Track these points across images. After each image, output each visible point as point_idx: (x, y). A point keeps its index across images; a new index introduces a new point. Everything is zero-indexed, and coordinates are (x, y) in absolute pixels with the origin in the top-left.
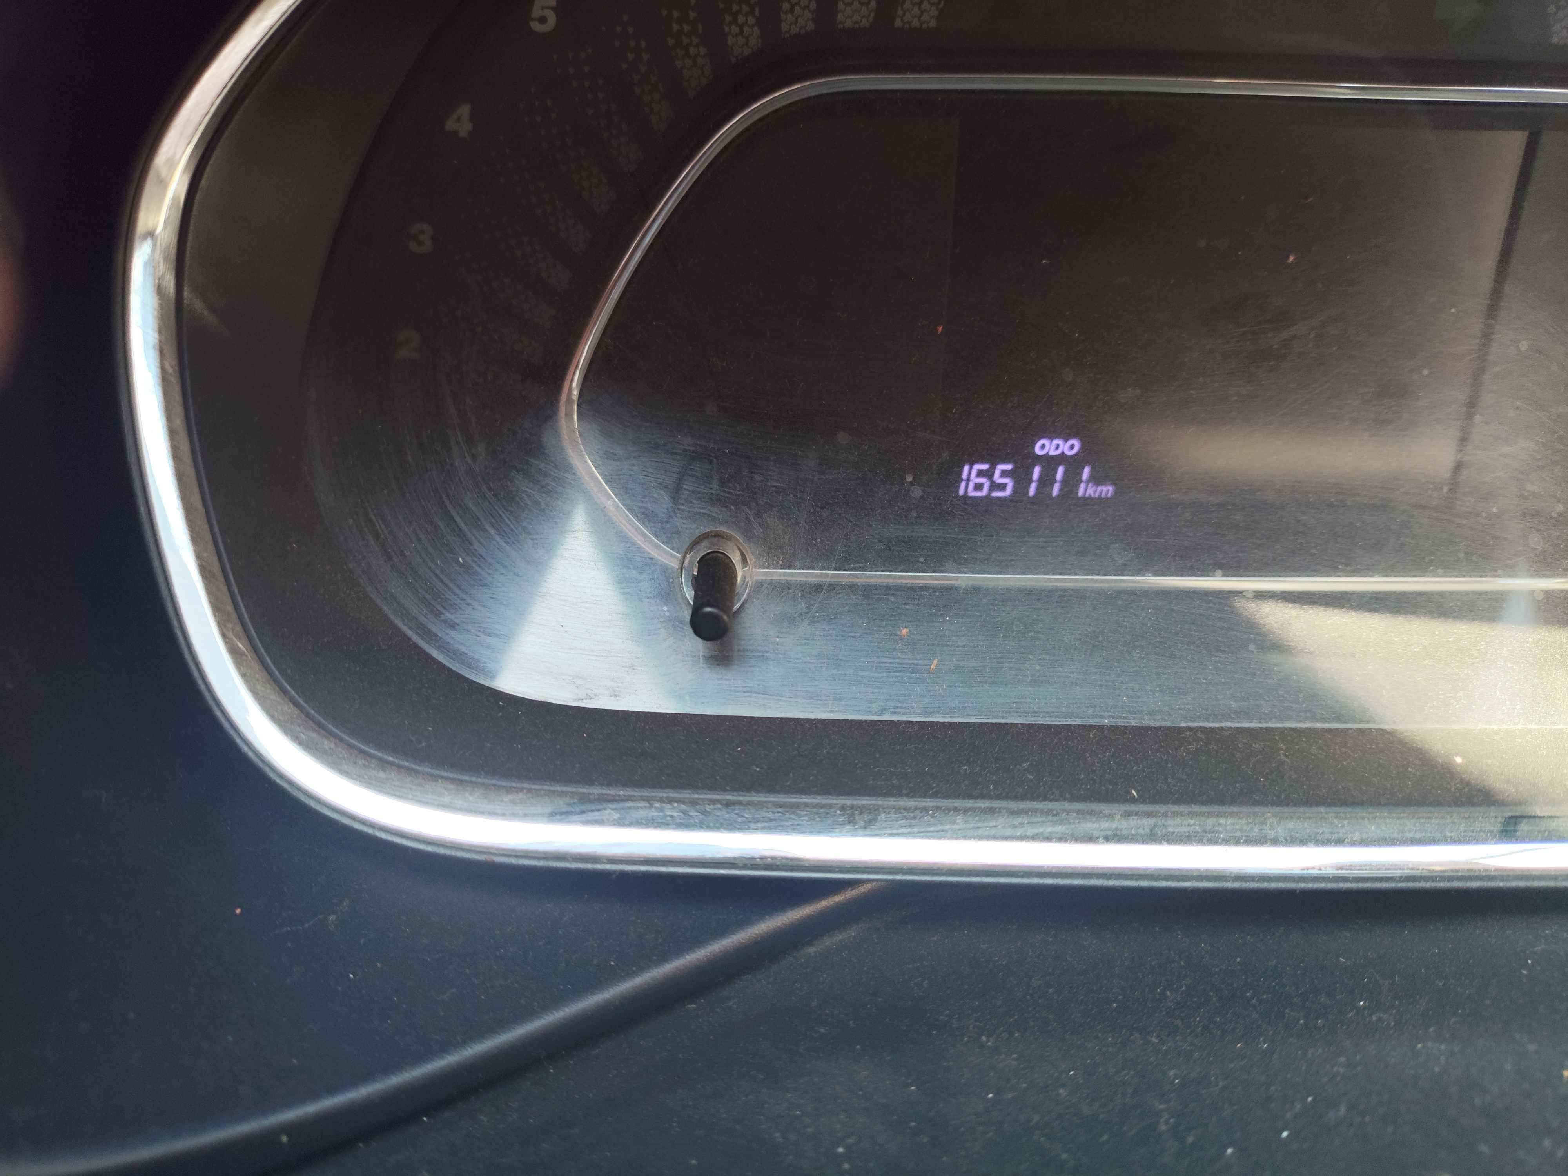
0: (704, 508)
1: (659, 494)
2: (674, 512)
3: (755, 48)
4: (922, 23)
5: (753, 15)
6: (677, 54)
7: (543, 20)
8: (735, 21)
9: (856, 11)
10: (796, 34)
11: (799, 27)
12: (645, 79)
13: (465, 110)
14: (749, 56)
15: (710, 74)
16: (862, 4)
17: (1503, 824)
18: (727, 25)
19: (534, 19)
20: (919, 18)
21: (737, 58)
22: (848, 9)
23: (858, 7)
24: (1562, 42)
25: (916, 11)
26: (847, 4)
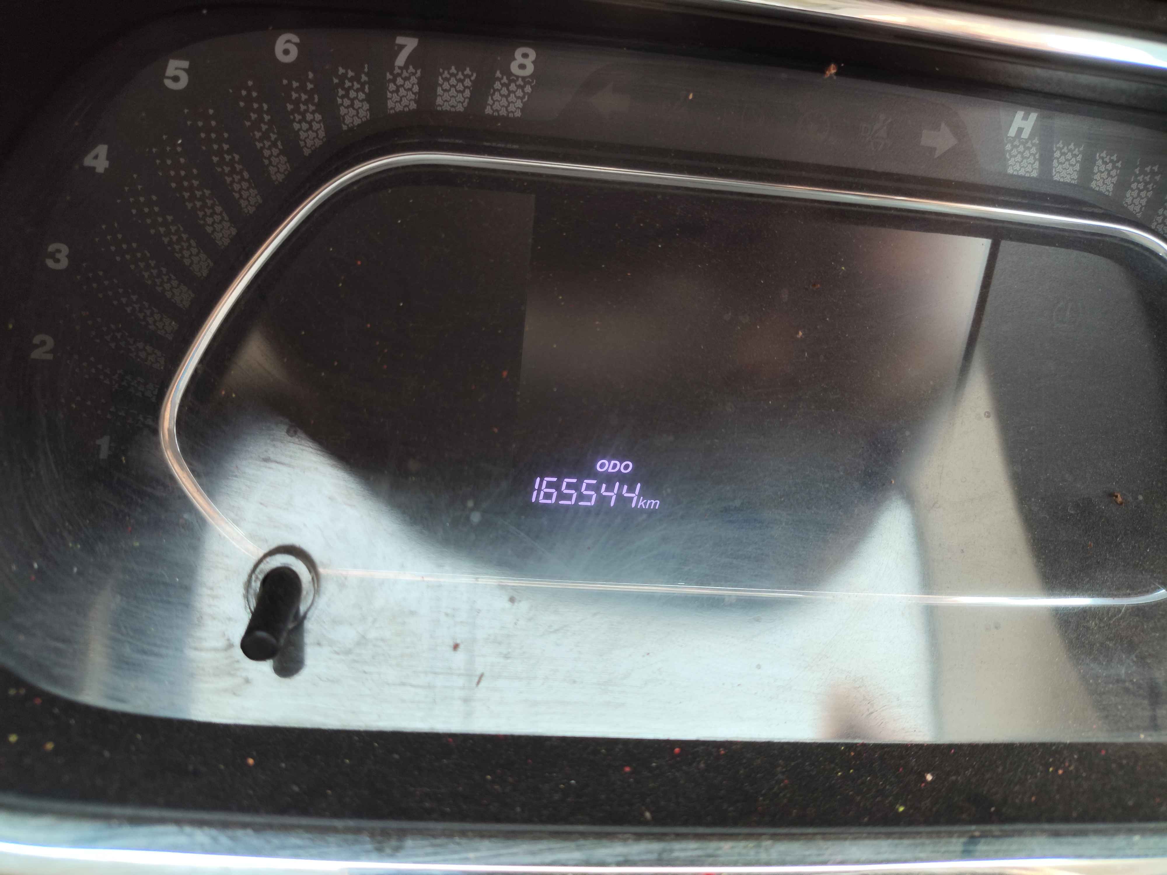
3: (364, 119)
4: (508, 113)
5: (363, 92)
6: (295, 118)
7: (176, 79)
8: (346, 96)
9: (453, 96)
10: (400, 111)
11: (404, 105)
12: (265, 136)
13: (102, 150)
14: (359, 125)
15: (324, 137)
16: (458, 92)
17: (965, 844)
18: (340, 97)
19: (168, 78)
20: (506, 108)
21: (348, 125)
22: (446, 94)
23: (455, 94)
24: (1015, 173)
25: (504, 102)
26: (445, 91)
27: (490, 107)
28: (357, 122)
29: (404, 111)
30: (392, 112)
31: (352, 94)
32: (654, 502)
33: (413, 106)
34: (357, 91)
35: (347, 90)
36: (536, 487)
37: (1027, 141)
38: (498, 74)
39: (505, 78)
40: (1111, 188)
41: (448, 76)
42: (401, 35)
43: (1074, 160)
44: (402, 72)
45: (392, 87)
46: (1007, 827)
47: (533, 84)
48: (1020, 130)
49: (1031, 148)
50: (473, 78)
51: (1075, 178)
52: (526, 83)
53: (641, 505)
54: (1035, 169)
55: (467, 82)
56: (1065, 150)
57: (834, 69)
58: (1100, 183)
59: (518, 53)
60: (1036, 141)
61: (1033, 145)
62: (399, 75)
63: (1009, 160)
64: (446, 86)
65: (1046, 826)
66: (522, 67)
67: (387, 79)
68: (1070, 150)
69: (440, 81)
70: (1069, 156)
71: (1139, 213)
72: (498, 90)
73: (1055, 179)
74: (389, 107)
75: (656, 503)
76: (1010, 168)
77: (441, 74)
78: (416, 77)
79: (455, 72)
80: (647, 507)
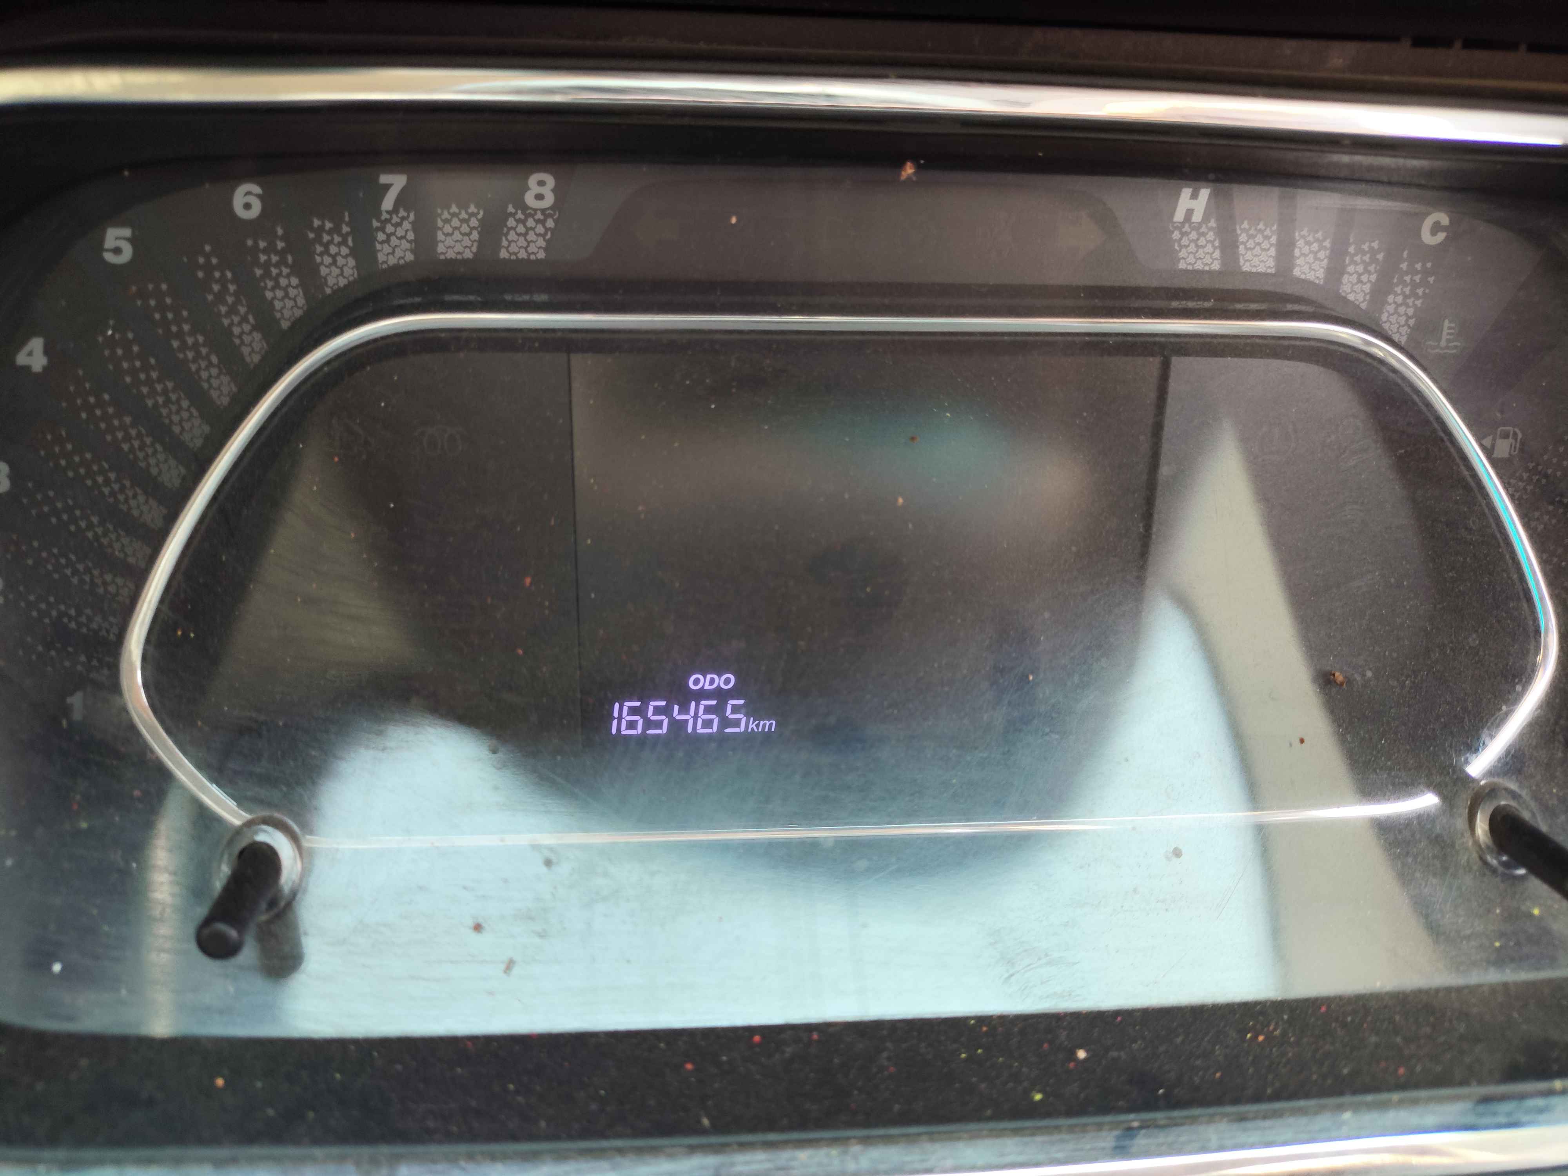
3: (351, 279)
4: (529, 254)
5: (347, 246)
6: (266, 284)
7: (117, 251)
8: (326, 252)
9: (456, 241)
10: (394, 265)
11: (397, 257)
12: (232, 310)
13: (37, 344)
14: (345, 286)
15: (303, 305)
16: (463, 234)
17: (1118, 1138)
18: (318, 255)
19: (108, 250)
20: (526, 248)
21: (332, 288)
22: (449, 239)
23: (459, 237)
24: (1190, 268)
25: (522, 242)
26: (447, 235)
27: (505, 250)
28: (342, 282)
29: (399, 263)
30: (385, 266)
31: (333, 250)
32: (768, 723)
33: (410, 257)
34: (339, 245)
35: (326, 246)
36: (616, 714)
37: (1200, 224)
38: (511, 209)
39: (519, 212)
40: (1321, 273)
41: (449, 217)
42: (385, 172)
43: (1266, 242)
44: (391, 218)
45: (381, 236)
46: (1176, 1114)
47: (555, 217)
48: (1189, 213)
49: (1207, 234)
50: (480, 216)
51: (1272, 266)
52: (546, 216)
53: (752, 729)
54: (1216, 259)
55: (474, 222)
56: (1251, 232)
57: (911, 169)
58: (1306, 268)
59: (533, 180)
60: (1213, 223)
61: (1211, 229)
62: (388, 221)
63: (1180, 250)
64: (448, 229)
65: (1229, 1109)
66: (540, 197)
67: (374, 227)
68: (1261, 231)
69: (440, 224)
70: (1259, 238)
71: (1363, 302)
72: (512, 228)
73: (1244, 270)
74: (380, 262)
75: (772, 723)
76: (1182, 261)
77: (440, 215)
78: (410, 223)
79: (457, 211)
80: (760, 730)
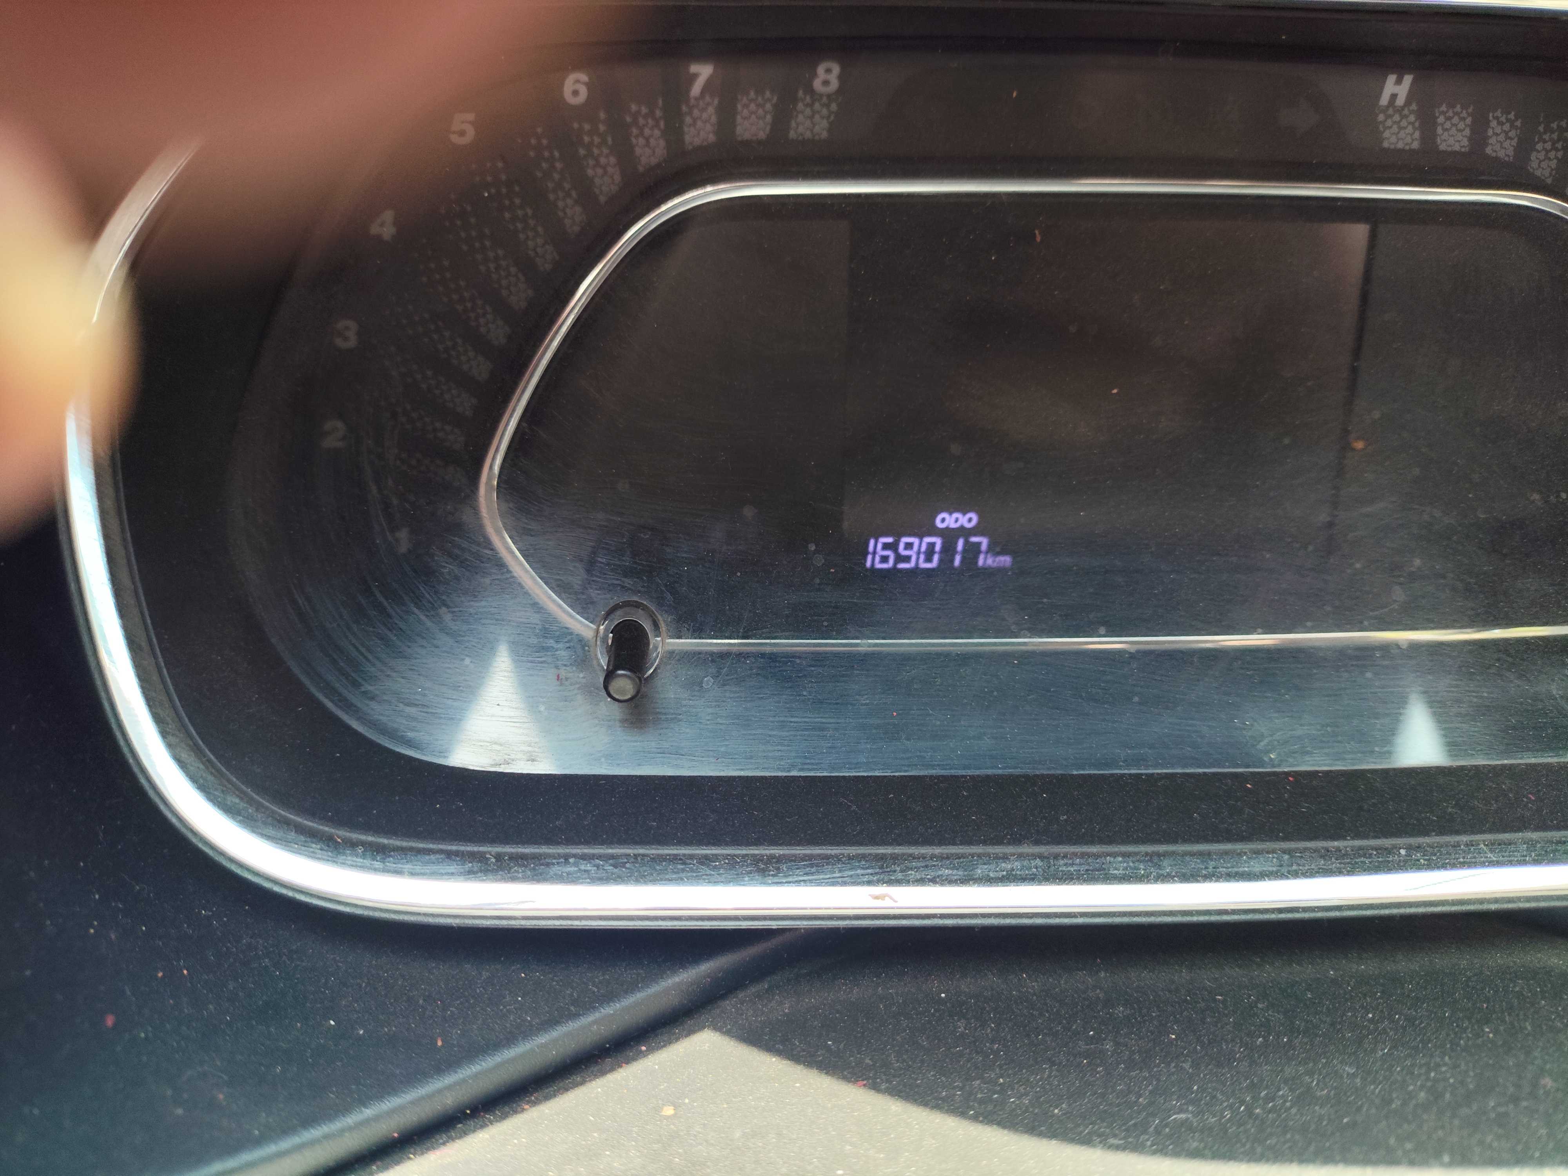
0: (617, 579)
1: (575, 567)
2: (589, 583)
3: (661, 158)
4: (814, 135)
5: (659, 129)
6: (588, 164)
7: (463, 134)
8: (641, 134)
9: (753, 124)
10: (698, 145)
11: (702, 139)
12: (559, 186)
13: (390, 217)
14: (656, 164)
15: (619, 182)
16: (759, 118)
18: (634, 137)
19: (455, 133)
20: (812, 131)
21: (644, 166)
22: (746, 122)
23: (755, 120)
24: (1392, 147)
25: (808, 123)
26: (745, 118)
27: (793, 131)
28: (654, 161)
29: (702, 144)
30: (690, 147)
31: (647, 132)
32: (1003, 559)
33: (712, 138)
34: (652, 129)
35: (641, 130)
36: (871, 550)
37: (1403, 108)
39: (808, 97)
40: (1511, 152)
41: (748, 102)
42: (694, 63)
43: (1462, 124)
44: (698, 103)
45: (688, 120)
47: (839, 101)
48: (1394, 96)
49: (1409, 116)
50: (774, 102)
51: (1466, 145)
52: (831, 101)
53: (989, 564)
54: (1416, 139)
55: (768, 106)
56: (1450, 114)
58: (1497, 147)
59: (821, 70)
60: (1414, 107)
61: (1411, 112)
62: (695, 106)
63: (1383, 133)
64: (746, 112)
66: (826, 83)
67: (683, 112)
68: (1457, 113)
69: (739, 107)
70: (1456, 120)
71: (1548, 177)
72: (801, 112)
73: (1441, 149)
74: (687, 142)
75: (1006, 560)
76: (1385, 141)
77: (740, 101)
78: (713, 107)
79: (754, 97)
80: (996, 566)
